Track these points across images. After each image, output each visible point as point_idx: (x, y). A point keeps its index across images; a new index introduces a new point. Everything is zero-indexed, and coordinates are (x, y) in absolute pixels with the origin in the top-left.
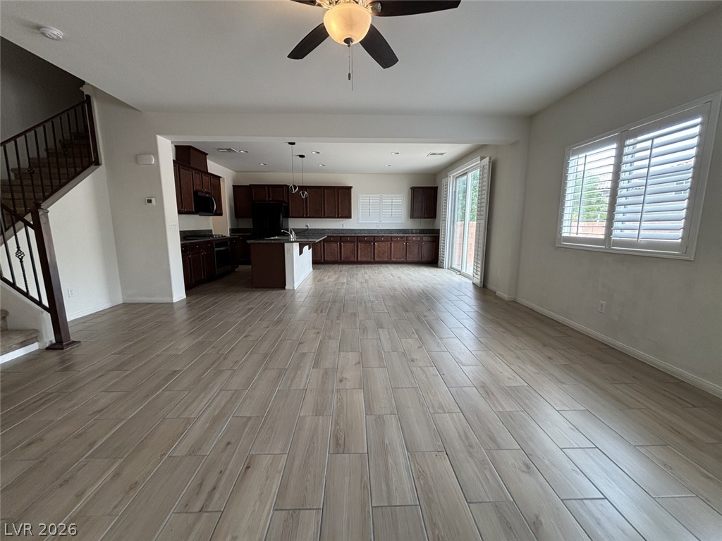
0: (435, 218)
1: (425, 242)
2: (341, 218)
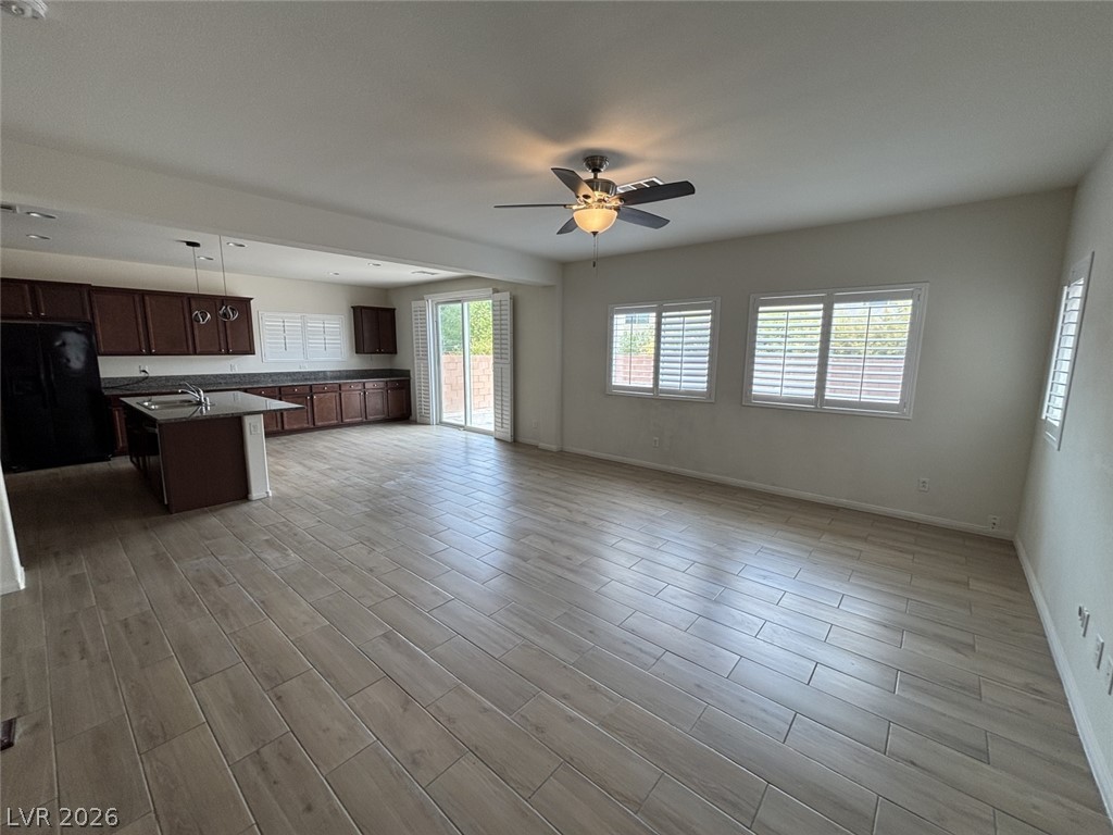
0: (396, 353)
1: (392, 389)
2: (234, 354)
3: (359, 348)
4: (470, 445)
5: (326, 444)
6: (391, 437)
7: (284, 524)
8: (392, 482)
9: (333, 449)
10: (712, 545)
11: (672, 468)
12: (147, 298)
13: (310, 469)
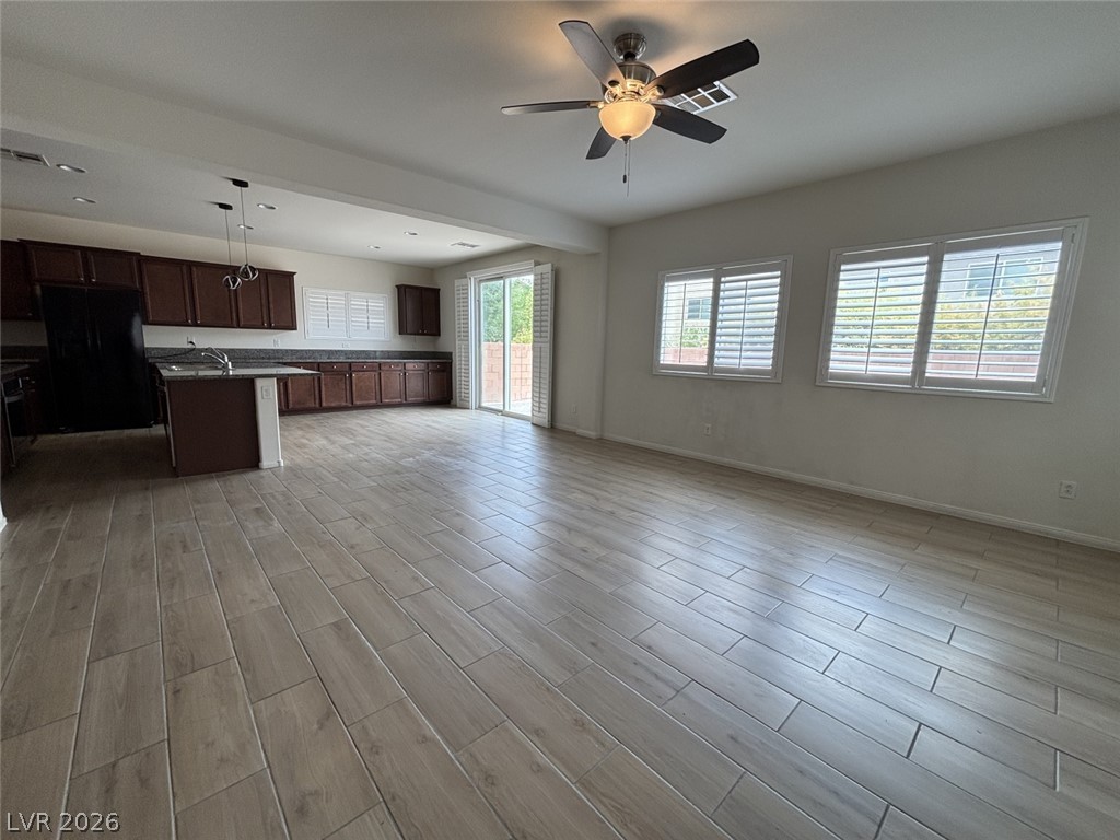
0: (439, 335)
1: (433, 371)
2: (274, 329)
3: (403, 329)
4: (507, 430)
5: (361, 422)
6: (426, 418)
7: (284, 494)
8: (411, 459)
9: (363, 426)
10: (768, 548)
11: (726, 460)
12: (194, 269)
13: (333, 443)
